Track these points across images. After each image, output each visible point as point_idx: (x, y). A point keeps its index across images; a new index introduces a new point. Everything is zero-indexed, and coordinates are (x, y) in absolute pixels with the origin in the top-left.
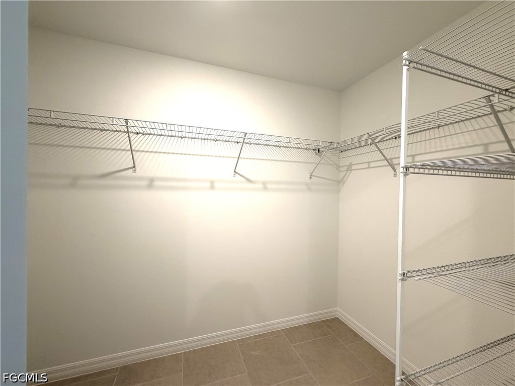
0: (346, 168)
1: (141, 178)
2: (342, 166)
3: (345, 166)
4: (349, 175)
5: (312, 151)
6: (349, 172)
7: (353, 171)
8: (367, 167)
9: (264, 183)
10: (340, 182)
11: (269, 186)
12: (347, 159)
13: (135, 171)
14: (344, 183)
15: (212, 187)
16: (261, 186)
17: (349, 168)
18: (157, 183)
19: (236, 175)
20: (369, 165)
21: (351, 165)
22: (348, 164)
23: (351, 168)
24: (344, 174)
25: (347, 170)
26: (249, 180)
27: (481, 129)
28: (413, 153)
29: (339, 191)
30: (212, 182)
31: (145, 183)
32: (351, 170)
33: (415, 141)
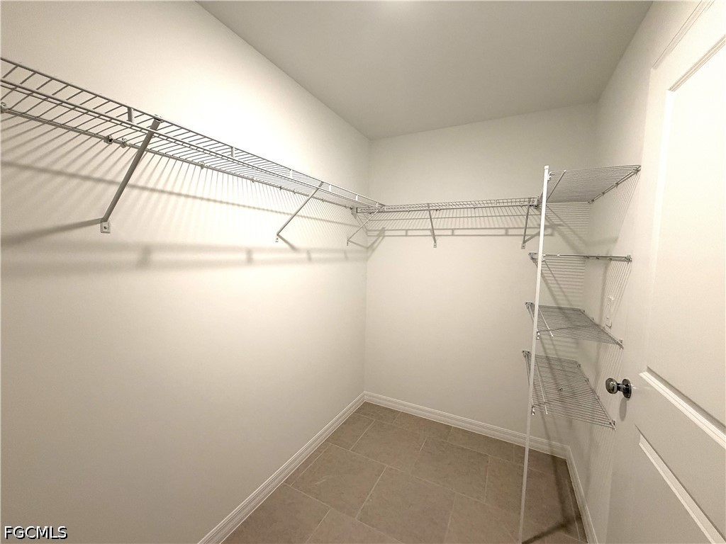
0: (378, 233)
1: (123, 247)
2: (371, 230)
3: (375, 230)
4: (380, 243)
5: (349, 209)
6: (381, 238)
7: (386, 238)
8: (404, 234)
9: (308, 252)
10: (370, 248)
11: (314, 256)
12: (377, 223)
13: (105, 230)
14: (374, 250)
15: (250, 261)
16: (304, 256)
17: (382, 234)
18: (157, 257)
19: (280, 239)
20: (407, 233)
21: (383, 230)
22: (380, 228)
23: (384, 233)
24: (374, 240)
25: (379, 236)
26: (293, 248)
27: (500, 216)
28: (453, 227)
29: (367, 259)
30: (249, 252)
31: (133, 257)
32: (384, 236)
33: (447, 216)
